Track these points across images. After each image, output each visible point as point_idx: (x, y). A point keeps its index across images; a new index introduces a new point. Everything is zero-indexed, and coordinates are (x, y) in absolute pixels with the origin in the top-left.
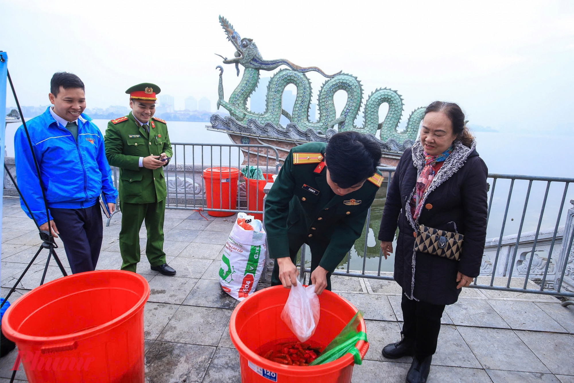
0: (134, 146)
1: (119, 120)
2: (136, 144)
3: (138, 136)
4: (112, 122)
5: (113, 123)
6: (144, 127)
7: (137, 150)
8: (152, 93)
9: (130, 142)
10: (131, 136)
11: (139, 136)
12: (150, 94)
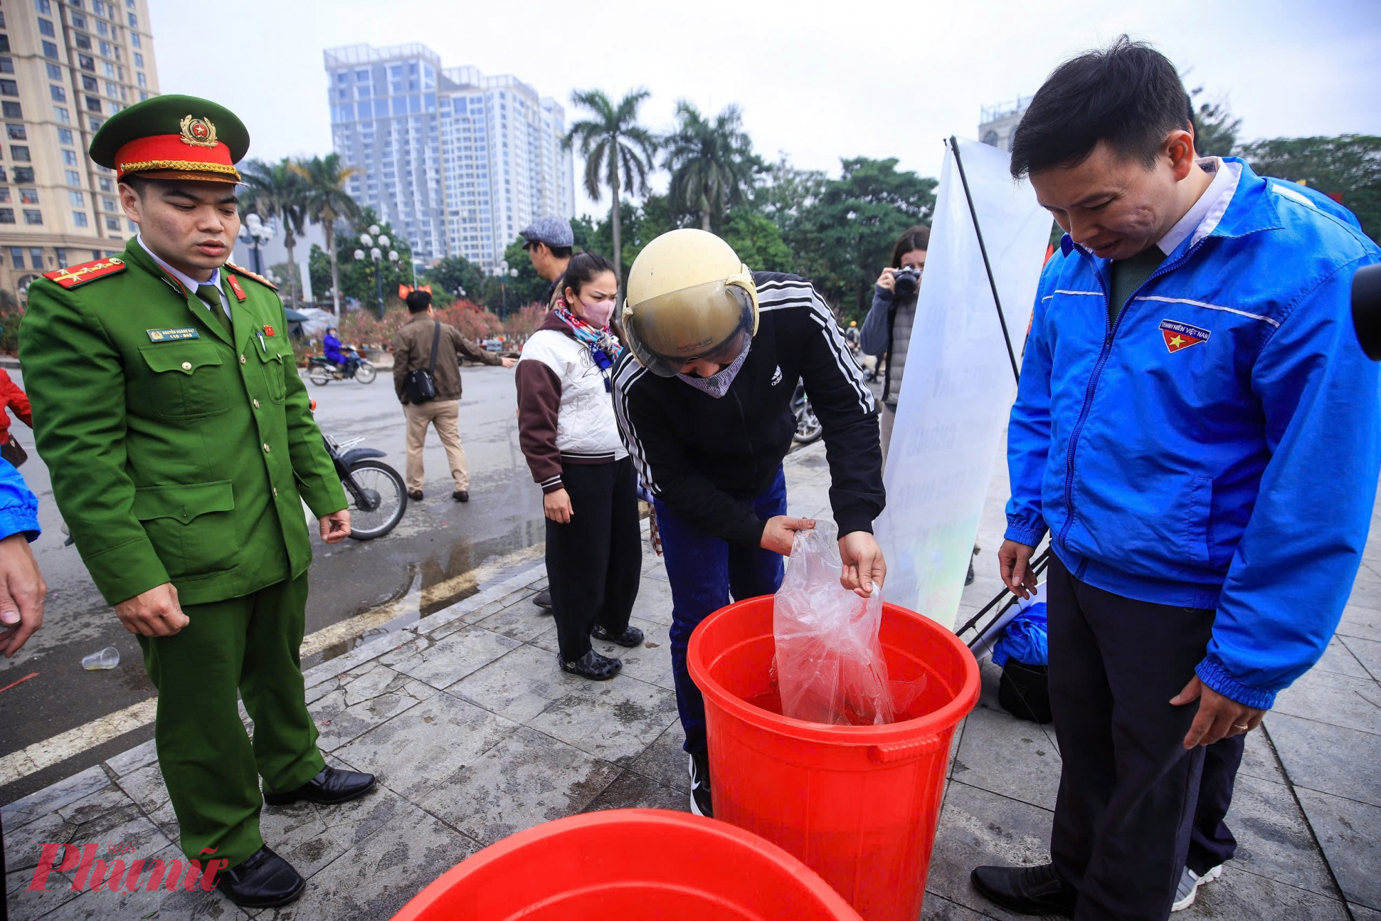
0: (183, 374)
1: (86, 270)
2: (187, 366)
3: (188, 333)
4: (51, 281)
5: (58, 284)
6: (201, 294)
7: (193, 391)
8: (214, 144)
9: (159, 360)
10: (156, 336)
11: (192, 330)
12: (207, 147)
